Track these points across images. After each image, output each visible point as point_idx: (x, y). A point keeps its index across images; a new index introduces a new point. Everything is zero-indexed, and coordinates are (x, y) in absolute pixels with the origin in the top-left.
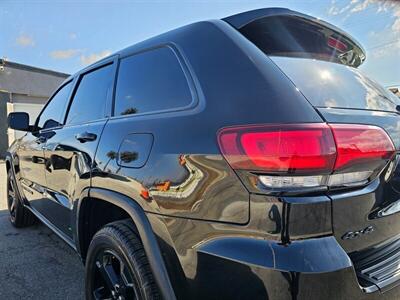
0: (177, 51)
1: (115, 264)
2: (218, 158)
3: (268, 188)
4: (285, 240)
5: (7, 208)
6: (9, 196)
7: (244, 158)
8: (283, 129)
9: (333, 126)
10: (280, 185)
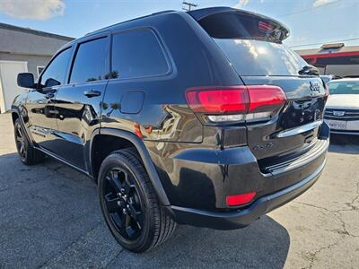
0: (156, 33)
1: (121, 176)
2: (186, 106)
3: (213, 122)
4: (222, 148)
5: (16, 151)
6: (18, 142)
7: (199, 106)
8: (223, 89)
9: (249, 87)
10: (220, 120)
